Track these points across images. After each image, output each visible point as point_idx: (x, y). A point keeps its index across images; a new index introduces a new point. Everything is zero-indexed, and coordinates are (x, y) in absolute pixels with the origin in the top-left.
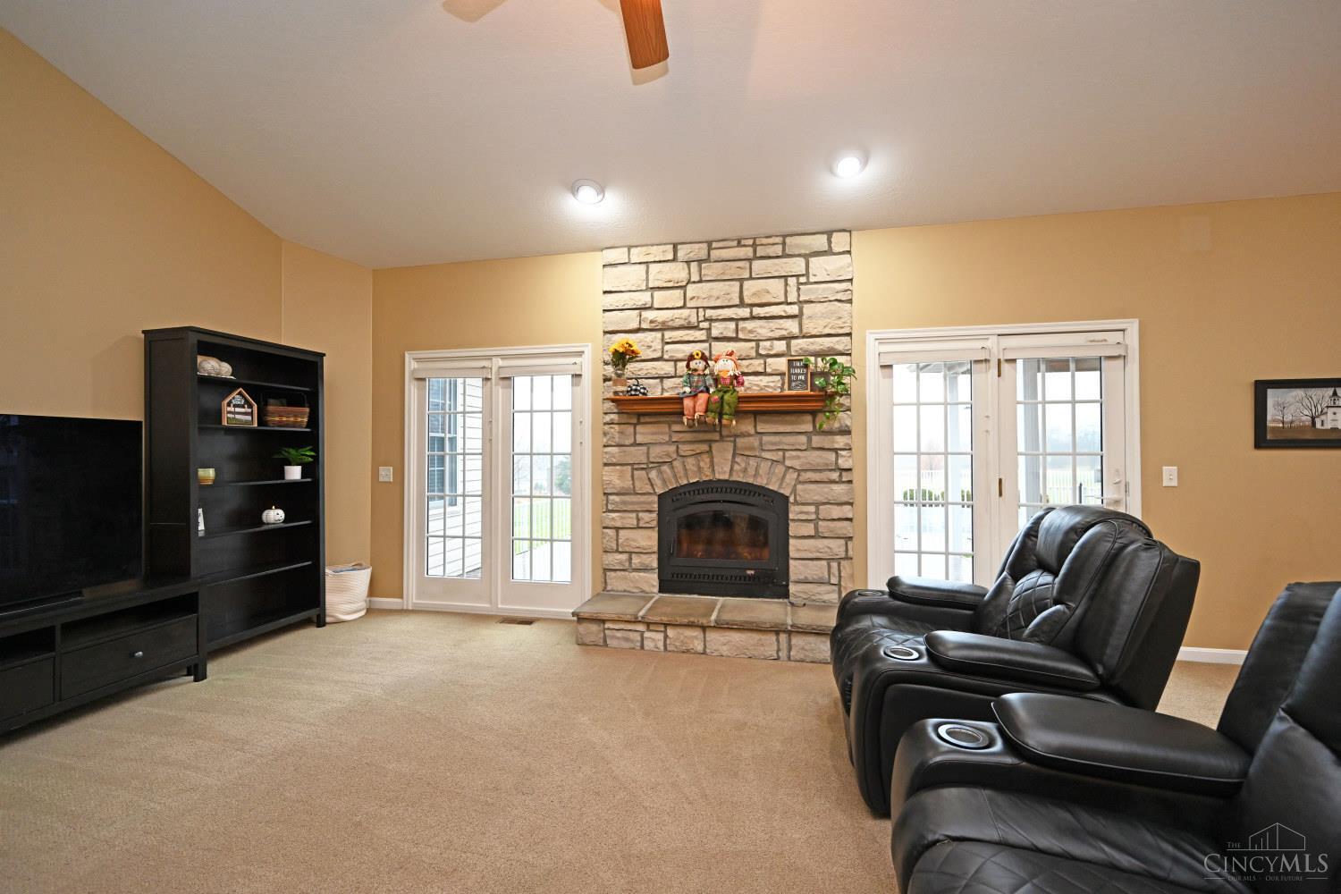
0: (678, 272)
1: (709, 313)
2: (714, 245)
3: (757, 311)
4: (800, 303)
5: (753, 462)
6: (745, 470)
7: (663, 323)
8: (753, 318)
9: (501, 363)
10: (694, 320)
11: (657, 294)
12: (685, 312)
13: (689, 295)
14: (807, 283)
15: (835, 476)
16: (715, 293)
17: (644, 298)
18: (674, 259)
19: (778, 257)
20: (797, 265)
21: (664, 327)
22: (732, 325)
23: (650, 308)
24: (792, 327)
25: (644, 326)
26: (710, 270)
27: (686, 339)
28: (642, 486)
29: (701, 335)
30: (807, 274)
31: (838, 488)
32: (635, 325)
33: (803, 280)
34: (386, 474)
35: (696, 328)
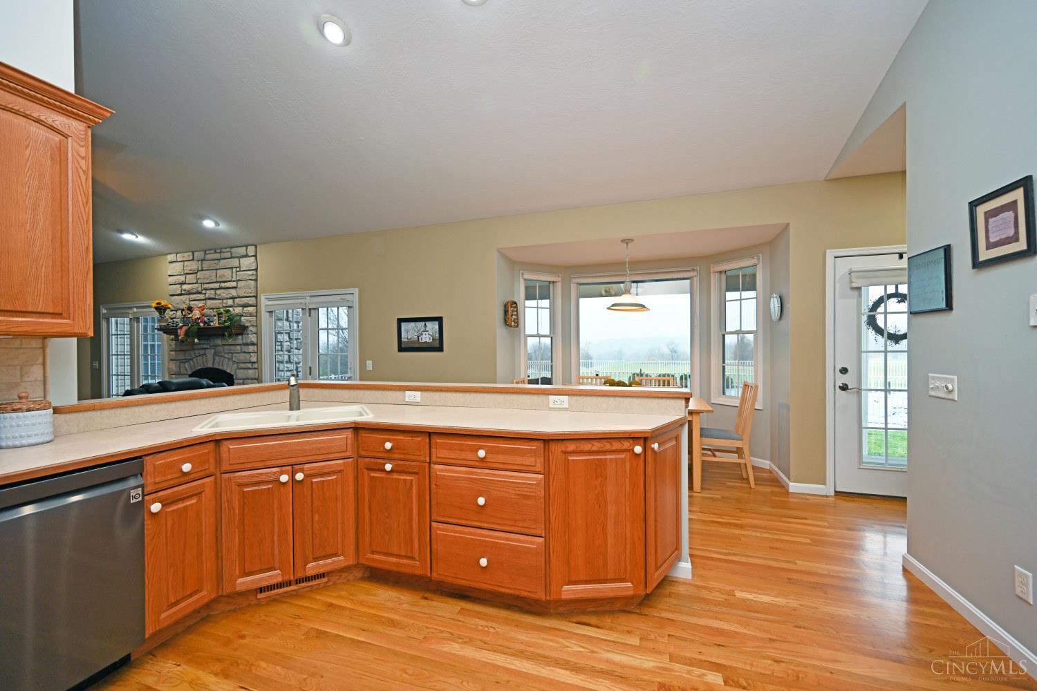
0: (193, 266)
1: (206, 286)
2: (207, 252)
3: (223, 285)
4: (237, 281)
5: (222, 359)
6: (218, 363)
7: (188, 291)
8: (221, 288)
9: (135, 310)
10: (200, 289)
11: (188, 276)
12: (197, 285)
13: (198, 277)
14: (240, 271)
15: (250, 365)
16: (206, 276)
17: (182, 278)
18: (193, 259)
19: (229, 258)
20: (235, 262)
21: (189, 293)
22: (213, 292)
23: (185, 283)
24: (234, 293)
25: (183, 292)
26: (206, 265)
27: (197, 299)
28: (183, 371)
29: (201, 296)
30: (239, 267)
31: (250, 372)
32: (179, 292)
33: (238, 269)
34: (96, 364)
35: (200, 293)
